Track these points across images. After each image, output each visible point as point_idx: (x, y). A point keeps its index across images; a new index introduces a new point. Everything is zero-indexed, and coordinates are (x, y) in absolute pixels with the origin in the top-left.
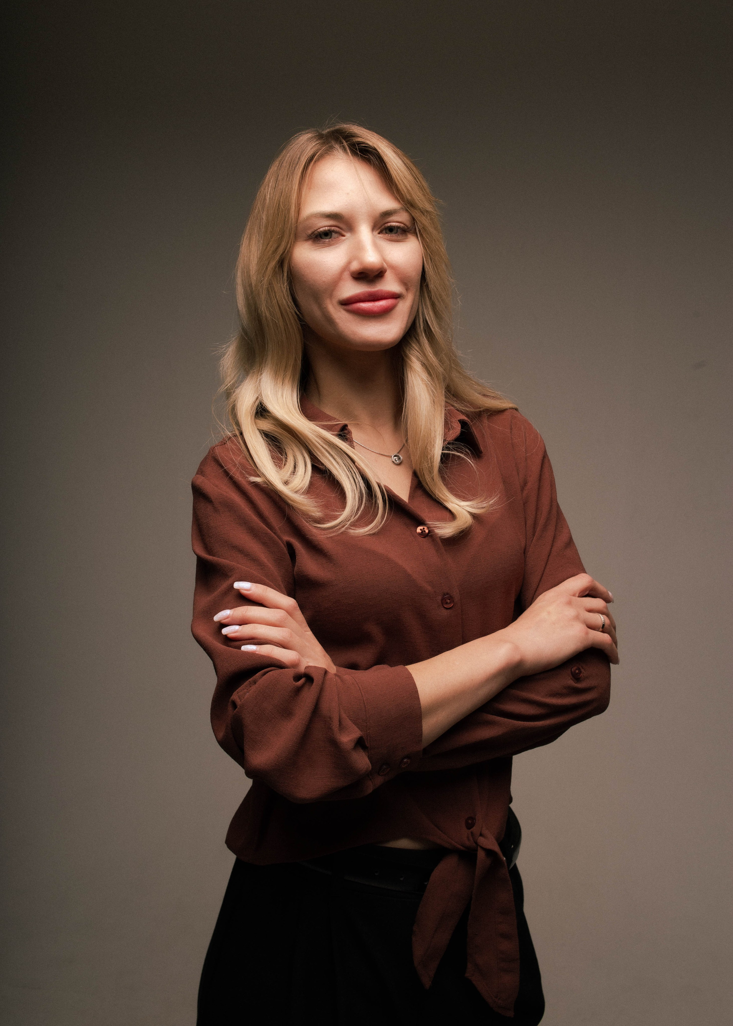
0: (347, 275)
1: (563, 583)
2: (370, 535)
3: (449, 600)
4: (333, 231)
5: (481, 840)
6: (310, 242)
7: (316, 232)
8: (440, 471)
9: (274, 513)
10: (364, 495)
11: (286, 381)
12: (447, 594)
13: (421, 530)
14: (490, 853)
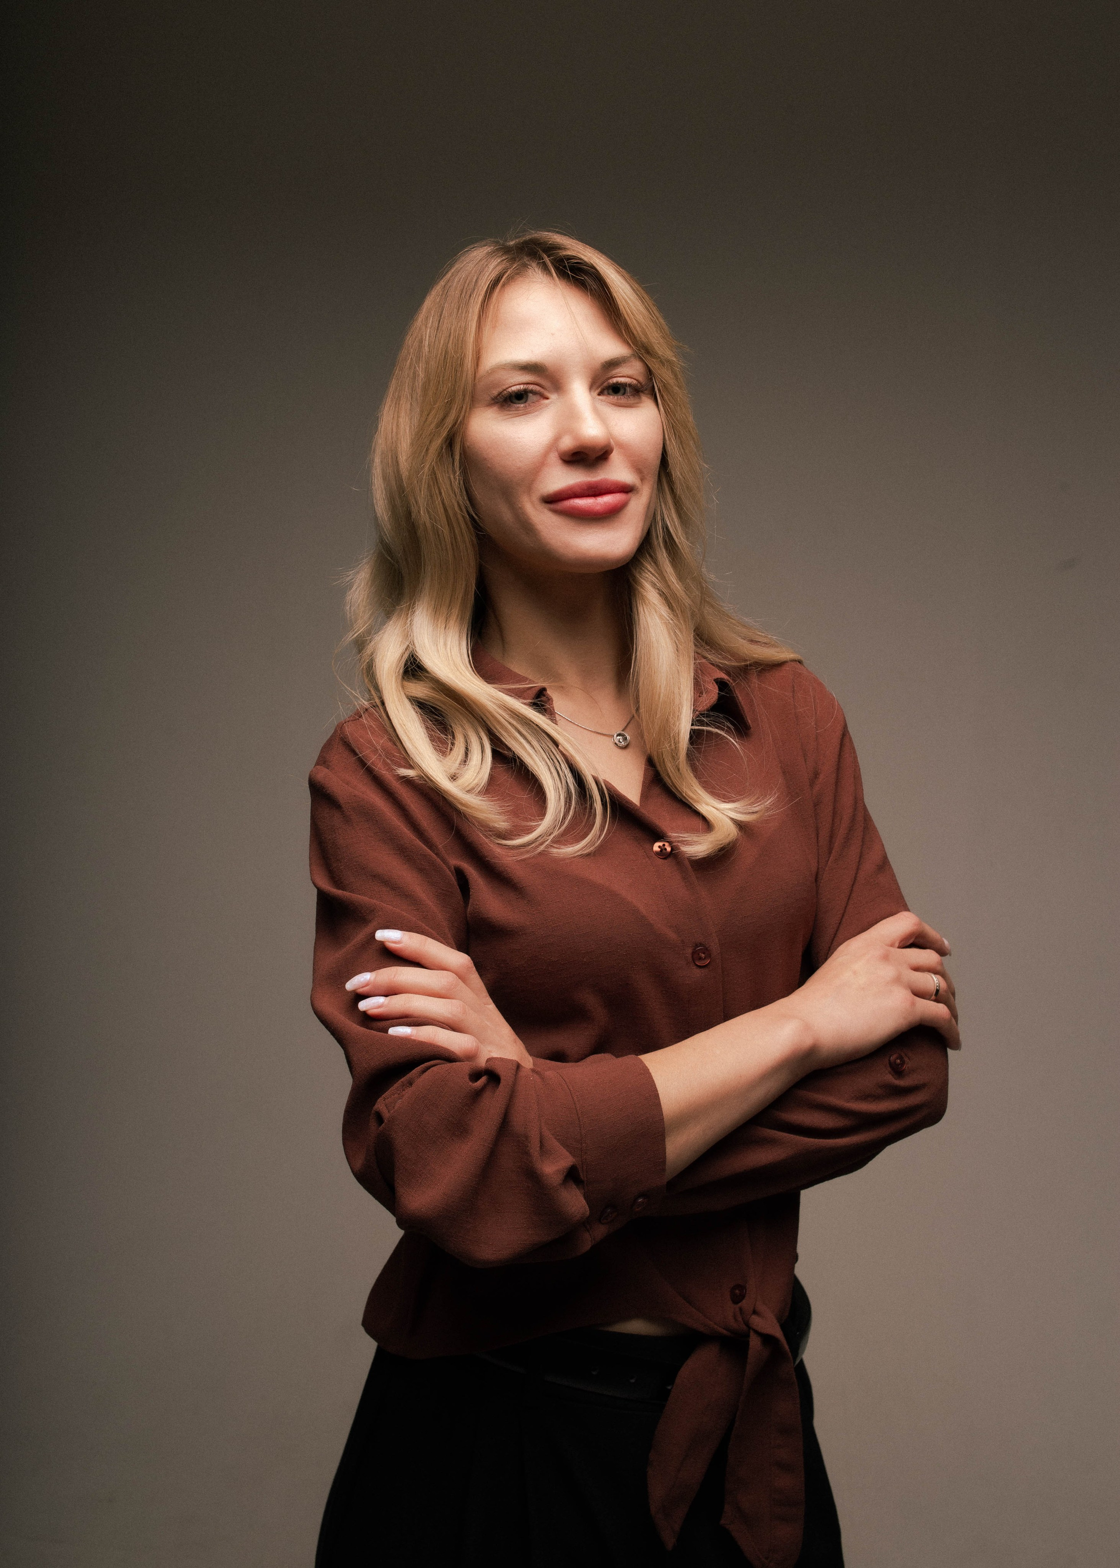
0: (554, 458)
1: (875, 926)
2: (582, 856)
3: (704, 954)
4: (532, 392)
5: (756, 1321)
6: (495, 408)
7: (505, 392)
8: (689, 756)
9: (435, 824)
10: (574, 796)
11: (452, 622)
12: (701, 944)
13: (659, 847)
14: (768, 1339)
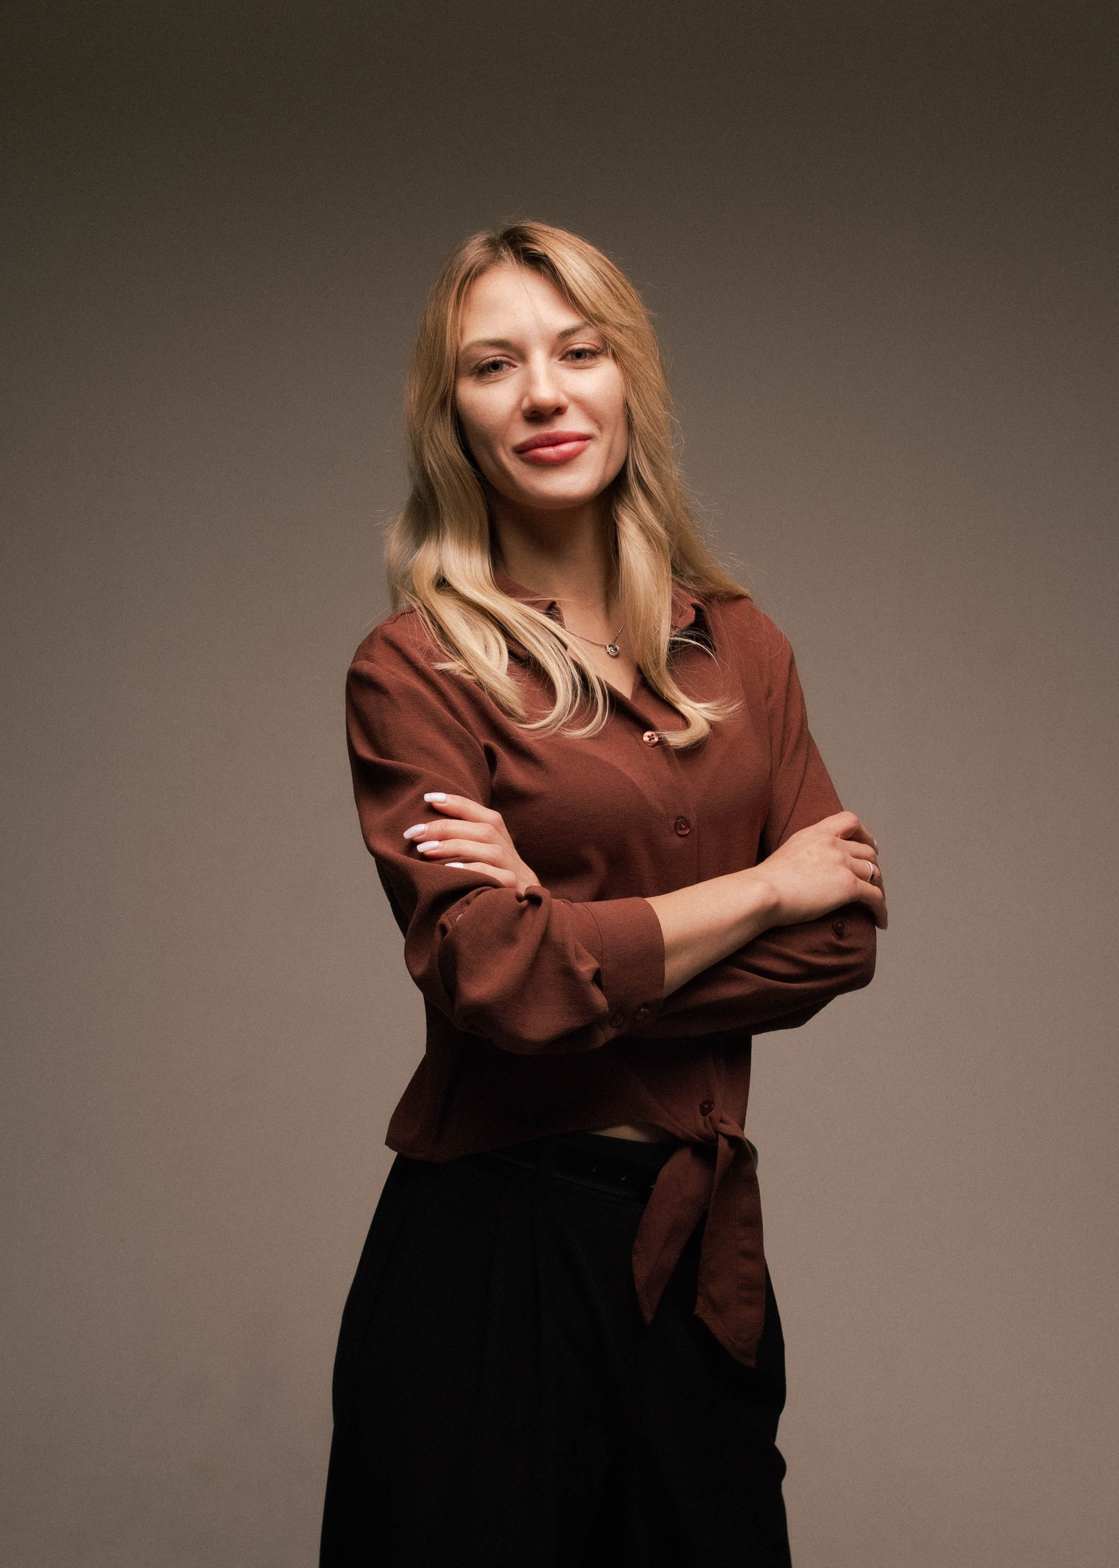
0: (518, 417)
1: (820, 821)
2: (589, 739)
3: (684, 825)
5: (722, 1127)
7: (480, 364)
9: (468, 709)
10: (579, 688)
12: (682, 817)
13: (648, 737)
14: (732, 1140)
